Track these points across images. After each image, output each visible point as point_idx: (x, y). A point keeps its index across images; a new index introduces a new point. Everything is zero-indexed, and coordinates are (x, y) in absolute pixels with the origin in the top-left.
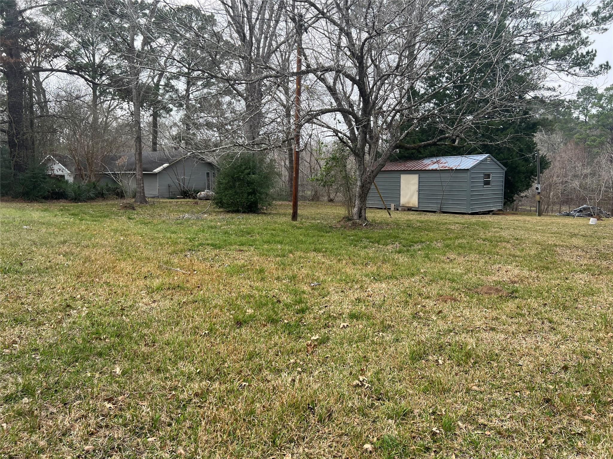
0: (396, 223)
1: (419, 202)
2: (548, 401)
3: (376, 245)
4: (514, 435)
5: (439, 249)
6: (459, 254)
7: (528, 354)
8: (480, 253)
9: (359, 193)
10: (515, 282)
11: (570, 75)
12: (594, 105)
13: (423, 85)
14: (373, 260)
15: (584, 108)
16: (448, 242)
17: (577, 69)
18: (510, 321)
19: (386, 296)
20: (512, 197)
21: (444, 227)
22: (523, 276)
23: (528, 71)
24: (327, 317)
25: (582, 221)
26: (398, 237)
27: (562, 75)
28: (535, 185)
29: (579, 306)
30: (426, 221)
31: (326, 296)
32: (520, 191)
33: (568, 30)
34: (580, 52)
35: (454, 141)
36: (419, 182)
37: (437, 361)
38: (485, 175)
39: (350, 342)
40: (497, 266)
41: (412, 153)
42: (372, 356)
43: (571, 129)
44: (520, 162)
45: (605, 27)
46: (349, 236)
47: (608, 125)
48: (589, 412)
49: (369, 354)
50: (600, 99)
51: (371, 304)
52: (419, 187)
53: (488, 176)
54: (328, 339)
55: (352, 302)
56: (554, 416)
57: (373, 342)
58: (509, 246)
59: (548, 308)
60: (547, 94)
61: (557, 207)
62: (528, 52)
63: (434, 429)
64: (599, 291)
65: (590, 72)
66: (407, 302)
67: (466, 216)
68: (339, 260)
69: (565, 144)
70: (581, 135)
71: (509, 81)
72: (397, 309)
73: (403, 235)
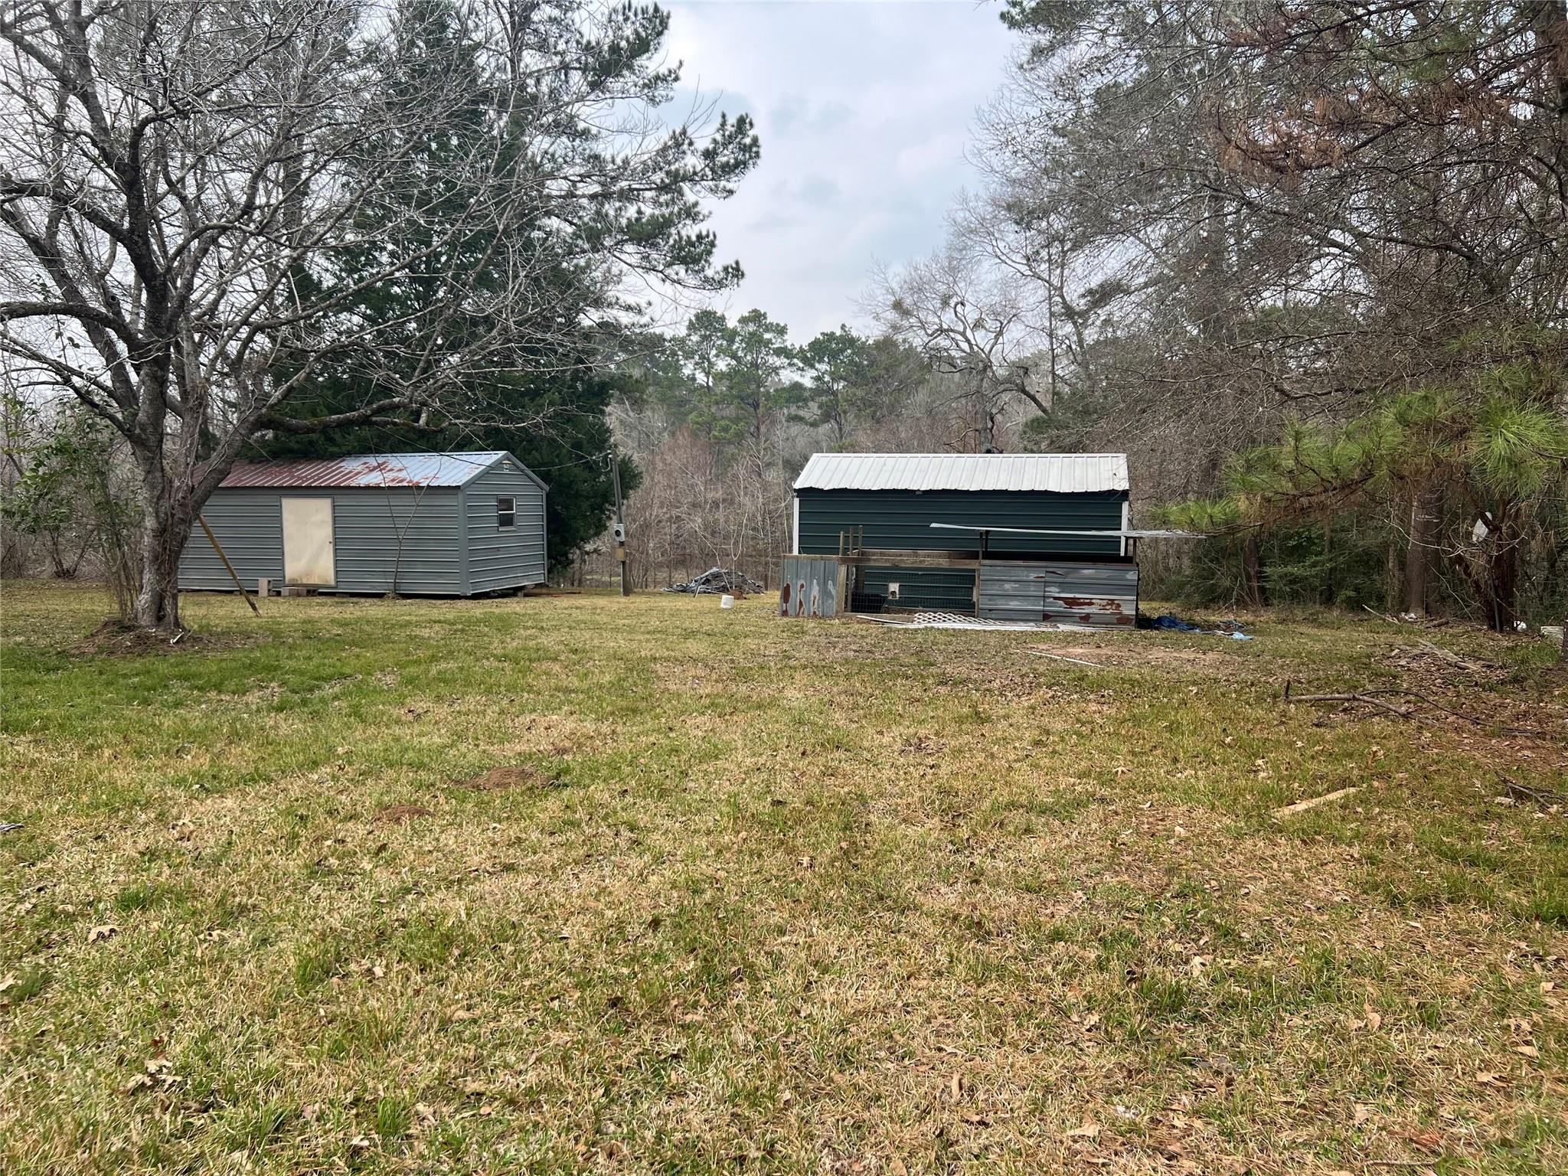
0: (272, 631)
1: (337, 572)
2: (615, 1002)
3: (213, 694)
4: (543, 1097)
5: (390, 689)
6: (439, 698)
7: (583, 910)
8: (489, 691)
9: (153, 550)
10: (565, 751)
11: (668, 282)
12: (721, 351)
13: (330, 266)
14: (199, 737)
15: (702, 357)
16: (412, 670)
17: (681, 269)
18: (547, 841)
19: (236, 829)
20: (566, 554)
21: (400, 635)
22: (583, 735)
23: (582, 262)
24: (45, 919)
25: (705, 602)
26: (276, 668)
27: (653, 278)
28: (614, 525)
29: (691, 785)
30: (358, 620)
31: (43, 858)
32: (582, 540)
33: (658, 181)
34: (684, 233)
35: (417, 415)
36: (334, 518)
37: (370, 971)
38: (501, 501)
39: (119, 976)
40: (527, 719)
41: (311, 443)
42: (187, 998)
43: (682, 403)
44: (576, 471)
45: (730, 186)
46: (125, 676)
47: (749, 396)
48: (695, 1005)
49: (178, 997)
50: (731, 341)
51: (189, 858)
52: (335, 533)
53: (506, 504)
54: (47, 980)
55: (131, 861)
56: (627, 1032)
57: (191, 960)
58: (556, 668)
59: (629, 799)
60: (625, 318)
61: (662, 575)
62: (580, 218)
63: (356, 1141)
64: (730, 749)
65: (706, 280)
66: (296, 836)
67: (461, 604)
68: (91, 748)
69: (673, 434)
70: (701, 415)
71: (536, 280)
72: (267, 858)
73: (292, 663)
